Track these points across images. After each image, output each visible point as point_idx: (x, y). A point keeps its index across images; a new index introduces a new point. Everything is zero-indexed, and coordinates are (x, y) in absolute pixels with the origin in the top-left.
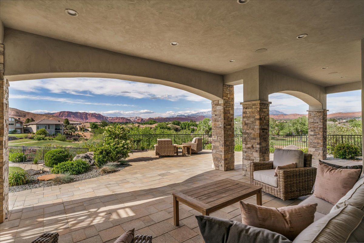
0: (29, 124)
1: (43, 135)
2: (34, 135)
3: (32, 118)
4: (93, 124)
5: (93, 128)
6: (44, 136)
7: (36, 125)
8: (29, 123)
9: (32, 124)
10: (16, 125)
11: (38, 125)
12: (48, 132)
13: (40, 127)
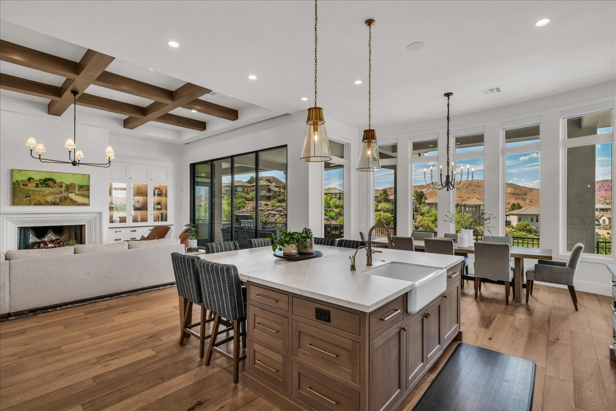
0: (510, 214)
1: (523, 231)
2: (513, 230)
3: (518, 204)
6: (525, 234)
7: (516, 217)
8: (511, 212)
9: (513, 215)
11: (520, 217)
12: (534, 227)
13: (522, 219)
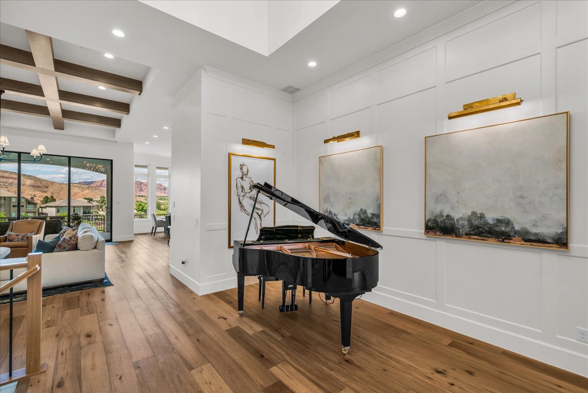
0: (46, 207)
3: (52, 197)
4: (140, 205)
5: (140, 210)
7: (55, 209)
9: (51, 207)
10: (26, 208)
11: (58, 208)
13: (61, 210)
